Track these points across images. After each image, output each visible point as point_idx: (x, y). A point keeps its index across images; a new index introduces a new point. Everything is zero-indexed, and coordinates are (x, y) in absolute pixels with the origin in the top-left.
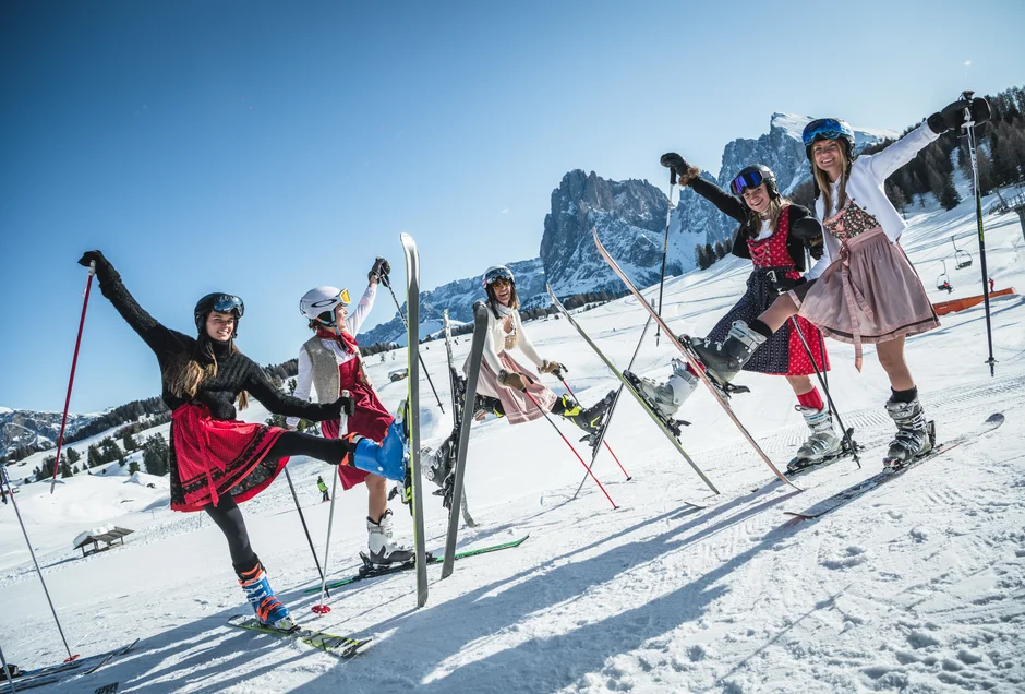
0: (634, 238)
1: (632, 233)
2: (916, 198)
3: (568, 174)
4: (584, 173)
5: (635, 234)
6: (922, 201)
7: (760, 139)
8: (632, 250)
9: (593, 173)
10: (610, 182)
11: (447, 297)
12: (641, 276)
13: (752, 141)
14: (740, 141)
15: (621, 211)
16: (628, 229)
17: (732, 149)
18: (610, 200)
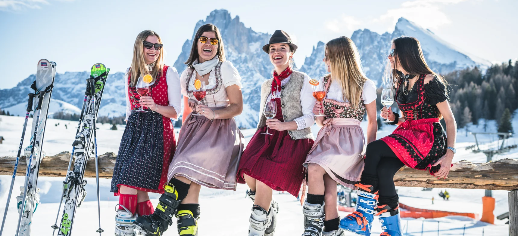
0: (255, 84)
1: (255, 79)
2: (482, 122)
3: (216, 11)
4: (229, 15)
5: (257, 81)
6: (485, 126)
7: (383, 35)
8: (250, 94)
9: (237, 18)
10: (250, 30)
11: (73, 83)
12: (252, 118)
13: (376, 35)
14: (366, 31)
15: (252, 57)
16: (252, 75)
17: (359, 36)
18: (245, 45)
